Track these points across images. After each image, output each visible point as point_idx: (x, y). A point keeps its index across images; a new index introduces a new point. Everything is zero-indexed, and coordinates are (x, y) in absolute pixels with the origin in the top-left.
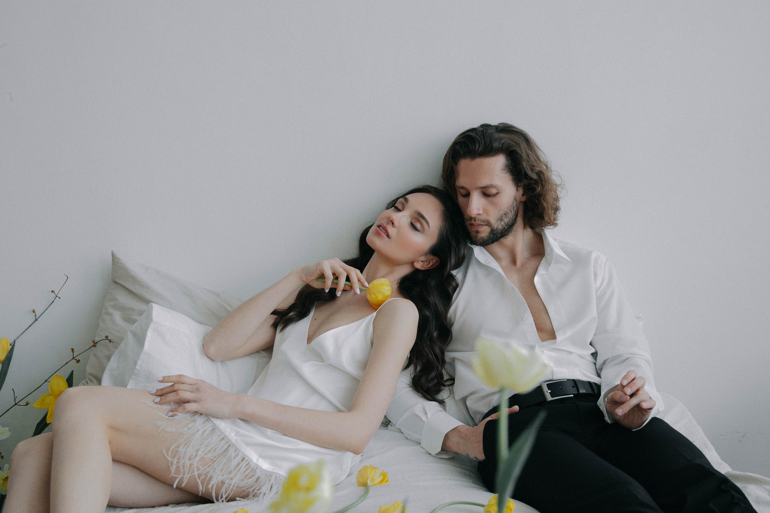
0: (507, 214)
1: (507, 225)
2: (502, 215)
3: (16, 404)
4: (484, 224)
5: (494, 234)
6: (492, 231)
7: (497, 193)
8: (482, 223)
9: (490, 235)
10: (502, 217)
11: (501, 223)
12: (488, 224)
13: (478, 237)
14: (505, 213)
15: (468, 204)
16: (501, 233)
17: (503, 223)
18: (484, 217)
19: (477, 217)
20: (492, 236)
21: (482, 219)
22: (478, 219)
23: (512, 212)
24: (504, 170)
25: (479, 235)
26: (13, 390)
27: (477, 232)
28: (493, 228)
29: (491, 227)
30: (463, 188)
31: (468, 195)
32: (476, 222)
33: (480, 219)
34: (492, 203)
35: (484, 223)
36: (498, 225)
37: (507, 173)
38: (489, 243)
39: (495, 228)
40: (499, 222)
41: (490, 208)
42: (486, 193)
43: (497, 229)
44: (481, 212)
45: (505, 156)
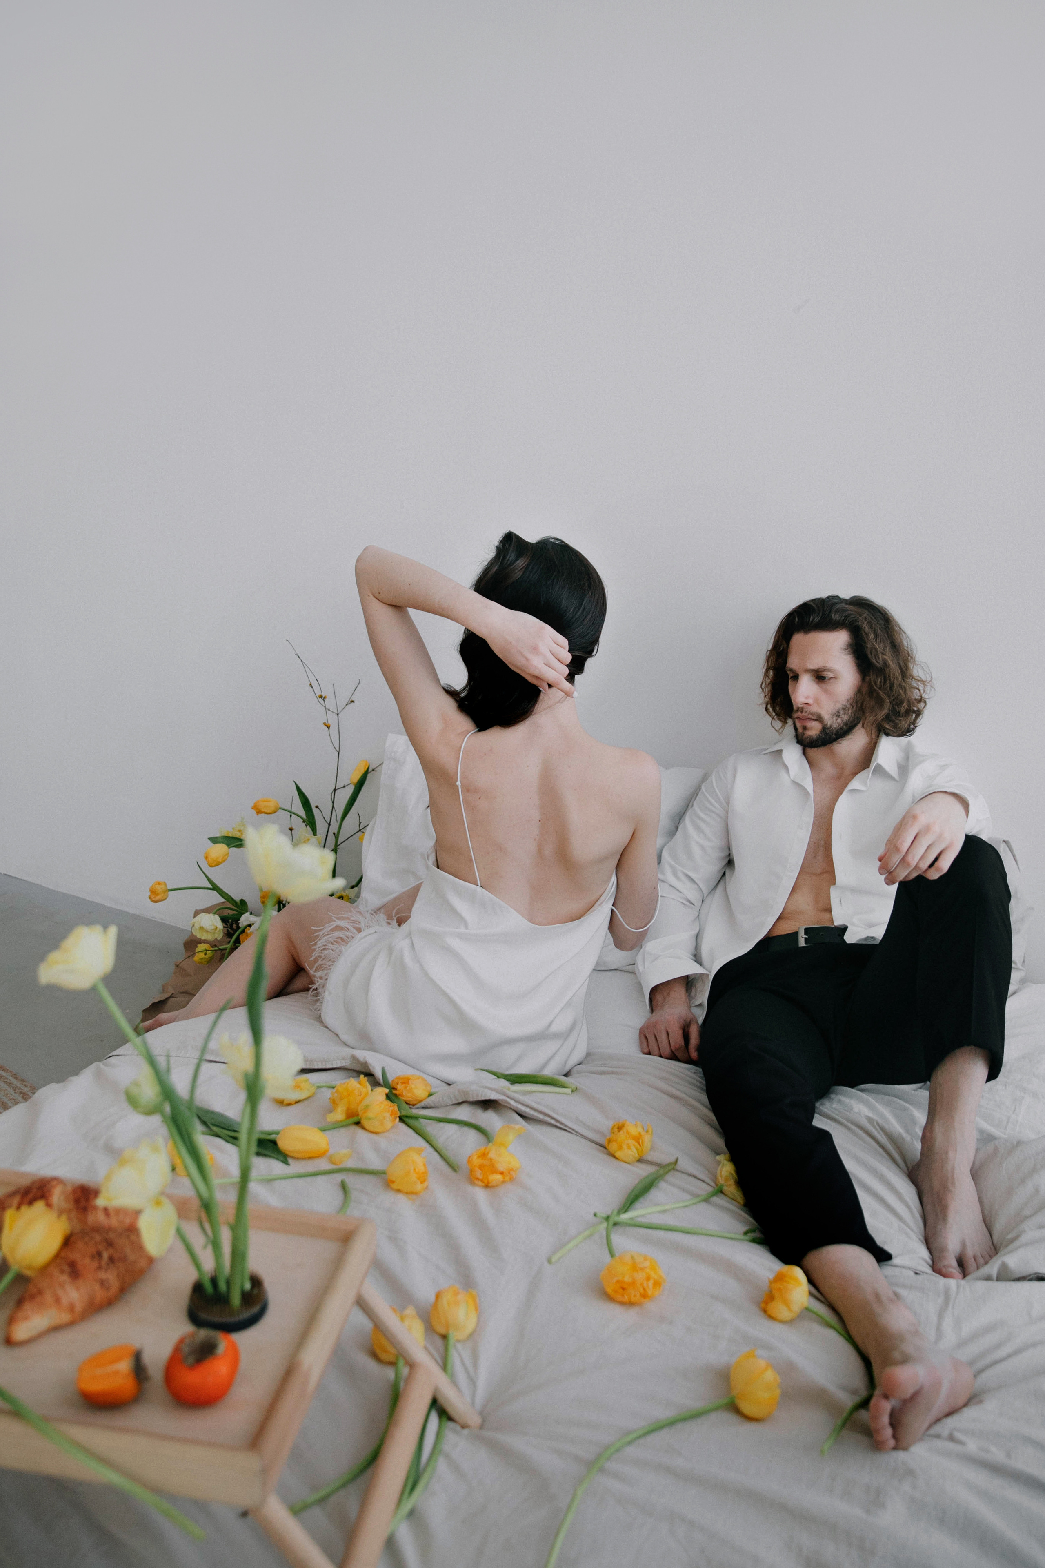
0: (847, 709)
1: (846, 724)
2: (840, 710)
3: (360, 830)
4: (813, 718)
5: (826, 734)
6: (824, 728)
7: (835, 678)
8: (810, 716)
9: (821, 735)
10: (838, 712)
11: (836, 720)
12: (819, 719)
13: (805, 735)
14: (844, 707)
15: (794, 688)
16: (836, 734)
17: (839, 720)
18: (814, 709)
19: (805, 708)
20: (823, 736)
21: (811, 711)
22: (806, 710)
23: (854, 708)
24: (845, 649)
25: (806, 732)
26: (359, 814)
27: (805, 728)
28: (826, 725)
29: (822, 723)
30: (791, 670)
31: (796, 677)
32: (803, 714)
33: (808, 711)
34: (826, 691)
35: (813, 716)
36: (834, 723)
37: (849, 654)
38: (818, 745)
39: (829, 725)
40: (834, 719)
41: (824, 698)
42: (819, 676)
43: (831, 727)
44: (810, 701)
45: (849, 633)
